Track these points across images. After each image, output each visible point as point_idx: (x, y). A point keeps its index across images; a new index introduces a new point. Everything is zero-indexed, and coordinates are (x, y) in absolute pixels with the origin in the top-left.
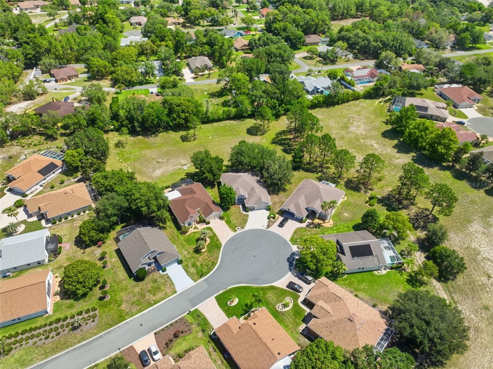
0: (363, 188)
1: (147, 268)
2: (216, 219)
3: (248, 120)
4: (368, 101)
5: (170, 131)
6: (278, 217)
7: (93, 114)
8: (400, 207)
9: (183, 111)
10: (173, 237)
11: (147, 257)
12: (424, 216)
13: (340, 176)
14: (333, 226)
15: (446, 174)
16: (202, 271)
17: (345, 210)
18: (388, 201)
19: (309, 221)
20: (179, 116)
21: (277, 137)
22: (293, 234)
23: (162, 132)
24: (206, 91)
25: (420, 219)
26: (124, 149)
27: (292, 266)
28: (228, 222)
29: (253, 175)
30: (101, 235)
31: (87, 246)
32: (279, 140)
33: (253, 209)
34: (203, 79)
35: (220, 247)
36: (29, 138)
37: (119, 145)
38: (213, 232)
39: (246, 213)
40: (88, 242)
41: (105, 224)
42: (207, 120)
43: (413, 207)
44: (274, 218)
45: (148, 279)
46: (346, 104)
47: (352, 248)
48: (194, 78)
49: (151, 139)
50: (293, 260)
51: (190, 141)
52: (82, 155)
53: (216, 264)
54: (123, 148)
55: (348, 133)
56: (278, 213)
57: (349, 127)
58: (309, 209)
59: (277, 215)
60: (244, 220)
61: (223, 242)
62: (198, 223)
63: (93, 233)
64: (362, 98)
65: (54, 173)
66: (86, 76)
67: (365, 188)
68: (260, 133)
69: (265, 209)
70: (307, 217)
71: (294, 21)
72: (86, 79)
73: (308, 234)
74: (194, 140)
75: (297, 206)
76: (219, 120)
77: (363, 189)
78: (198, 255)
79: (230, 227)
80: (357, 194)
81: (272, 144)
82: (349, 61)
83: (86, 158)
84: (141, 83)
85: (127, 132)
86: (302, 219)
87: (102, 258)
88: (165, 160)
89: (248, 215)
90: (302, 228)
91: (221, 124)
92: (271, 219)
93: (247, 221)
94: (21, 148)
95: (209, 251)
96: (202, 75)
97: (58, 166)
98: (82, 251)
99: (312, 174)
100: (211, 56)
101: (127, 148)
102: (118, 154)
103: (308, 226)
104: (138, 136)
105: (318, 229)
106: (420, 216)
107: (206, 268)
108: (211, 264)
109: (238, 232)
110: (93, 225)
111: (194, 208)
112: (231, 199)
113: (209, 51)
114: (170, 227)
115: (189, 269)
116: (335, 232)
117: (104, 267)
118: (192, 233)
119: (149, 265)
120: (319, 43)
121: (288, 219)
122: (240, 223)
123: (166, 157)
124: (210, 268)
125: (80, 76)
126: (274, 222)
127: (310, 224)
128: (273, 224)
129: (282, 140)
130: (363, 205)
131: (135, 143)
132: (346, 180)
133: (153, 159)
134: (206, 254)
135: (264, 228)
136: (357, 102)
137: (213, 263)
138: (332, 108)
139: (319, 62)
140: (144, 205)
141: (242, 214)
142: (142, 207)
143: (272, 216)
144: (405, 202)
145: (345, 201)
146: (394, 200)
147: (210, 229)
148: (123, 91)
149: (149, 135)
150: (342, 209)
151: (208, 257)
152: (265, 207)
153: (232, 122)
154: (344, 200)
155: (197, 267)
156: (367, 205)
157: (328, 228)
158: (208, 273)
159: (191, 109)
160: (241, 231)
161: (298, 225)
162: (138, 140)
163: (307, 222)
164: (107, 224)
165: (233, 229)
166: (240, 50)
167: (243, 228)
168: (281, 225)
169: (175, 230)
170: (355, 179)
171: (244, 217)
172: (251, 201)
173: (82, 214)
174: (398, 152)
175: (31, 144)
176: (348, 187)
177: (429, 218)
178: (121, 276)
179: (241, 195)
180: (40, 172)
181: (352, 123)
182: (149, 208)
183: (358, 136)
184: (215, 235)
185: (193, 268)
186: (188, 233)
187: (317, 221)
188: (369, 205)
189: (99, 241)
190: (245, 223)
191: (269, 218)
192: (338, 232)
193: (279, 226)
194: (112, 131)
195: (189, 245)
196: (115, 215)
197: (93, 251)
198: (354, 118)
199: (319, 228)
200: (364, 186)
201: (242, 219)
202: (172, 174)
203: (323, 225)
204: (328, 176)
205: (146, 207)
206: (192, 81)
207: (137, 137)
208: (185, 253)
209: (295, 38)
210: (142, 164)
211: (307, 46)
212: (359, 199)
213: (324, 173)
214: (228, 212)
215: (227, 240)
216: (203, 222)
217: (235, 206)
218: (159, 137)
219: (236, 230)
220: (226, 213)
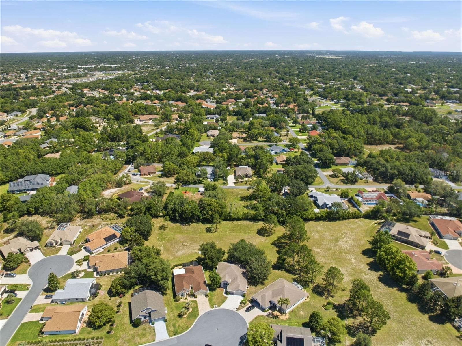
0: (326, 294)
1: (143, 319)
2: (203, 295)
3: (262, 223)
4: (367, 221)
5: (200, 223)
6: (248, 304)
7: (150, 204)
8: (350, 315)
10: (169, 302)
11: (145, 311)
12: (365, 327)
13: (312, 281)
14: (288, 320)
15: (402, 295)
16: (177, 331)
17: (303, 309)
18: (342, 308)
19: (270, 311)
20: (208, 213)
21: (278, 240)
22: (254, 319)
23: (195, 222)
24: (240, 194)
25: (361, 328)
26: (164, 232)
27: (241, 343)
28: (210, 300)
29: (241, 267)
30: (123, 290)
31: (114, 296)
32: (278, 243)
33: (232, 294)
34: (241, 185)
35: (197, 317)
36: (108, 215)
37: (162, 228)
38: (196, 305)
40: (114, 293)
41: (127, 282)
42: (229, 218)
43: (360, 317)
44: (245, 304)
45: (141, 327)
46: (347, 221)
47: (288, 339)
48: (235, 183)
49: (185, 227)
50: (245, 339)
51: (212, 233)
52: (133, 232)
53: (189, 328)
54: (164, 230)
55: (335, 246)
56: (249, 301)
57: (339, 241)
58: (272, 302)
60: (222, 300)
61: (201, 313)
62: (190, 296)
63: (119, 287)
64: (363, 217)
65: (113, 241)
66: (160, 173)
67: (328, 294)
68: (266, 235)
69: (241, 296)
70: (270, 308)
71: (330, 144)
72: (160, 176)
74: (215, 232)
75: (263, 297)
76: (239, 219)
78: (179, 319)
79: (210, 304)
80: (319, 298)
81: (272, 245)
82: (368, 182)
83: (135, 234)
84: (195, 183)
85: (169, 219)
86: (265, 309)
87: (119, 306)
88: (189, 244)
89: (226, 298)
90: (262, 316)
91: (239, 222)
92: (243, 304)
93: (224, 301)
94: (101, 220)
95: (189, 317)
96: (242, 181)
97: (117, 237)
98: (109, 298)
99: (291, 275)
100: (253, 167)
101: (167, 231)
102: (159, 234)
103: (267, 315)
104: (176, 223)
105: (274, 320)
106: (362, 326)
107: (181, 329)
108: (185, 327)
109: (214, 309)
110: (120, 281)
111: (189, 284)
112: (216, 282)
113: (254, 163)
114: (170, 295)
115: (169, 327)
116: (287, 324)
117: (117, 312)
118: (182, 302)
119: (145, 317)
120: (348, 164)
121: (254, 307)
122: (219, 302)
123: (190, 243)
124: (183, 330)
125: (157, 173)
126: (244, 307)
127: (270, 314)
128: (242, 308)
129: (280, 243)
131: (173, 228)
132: (315, 284)
133: (181, 242)
134: (185, 319)
135: (234, 310)
136: (356, 220)
137: (187, 327)
138: (333, 222)
139: (342, 181)
140: (154, 274)
141: (223, 295)
142: (152, 276)
143: (244, 302)
144: (355, 312)
145: (306, 302)
146: (348, 308)
147: (196, 302)
148: (180, 188)
149: (184, 224)
150: (301, 308)
151: (186, 322)
152: (241, 294)
153: (248, 222)
154: (306, 300)
155: (175, 327)
156: (323, 308)
157: (282, 320)
158: (180, 333)
159: (217, 209)
160: (217, 308)
161: (260, 312)
162: (177, 226)
163: (268, 312)
164: (128, 283)
166: (279, 164)
167: (219, 306)
168: (248, 310)
169: (172, 297)
171: (223, 298)
172: (232, 287)
173: (119, 273)
174: (369, 269)
175: (108, 218)
176: (314, 291)
177: (368, 330)
178: (126, 321)
179: (225, 281)
180: (105, 239)
181: (343, 238)
182: (156, 277)
183: (343, 249)
184: (197, 307)
185: (173, 327)
186: (179, 302)
187: (276, 313)
189: (121, 293)
190: (222, 303)
191: (241, 303)
192: (289, 325)
193: (246, 311)
194: (161, 216)
195: (177, 310)
196: (136, 278)
197: (116, 300)
198: (346, 234)
199: (276, 319)
200: (328, 293)
202: (189, 256)
203: (279, 317)
205: (155, 276)
206: (233, 185)
208: (172, 315)
209: (326, 159)
210: (172, 245)
211: (337, 166)
212: (318, 303)
213: (300, 276)
214: (214, 292)
215: (204, 312)
216: (192, 296)
217: (220, 288)
218: (191, 226)
219: (213, 307)
220: (211, 293)
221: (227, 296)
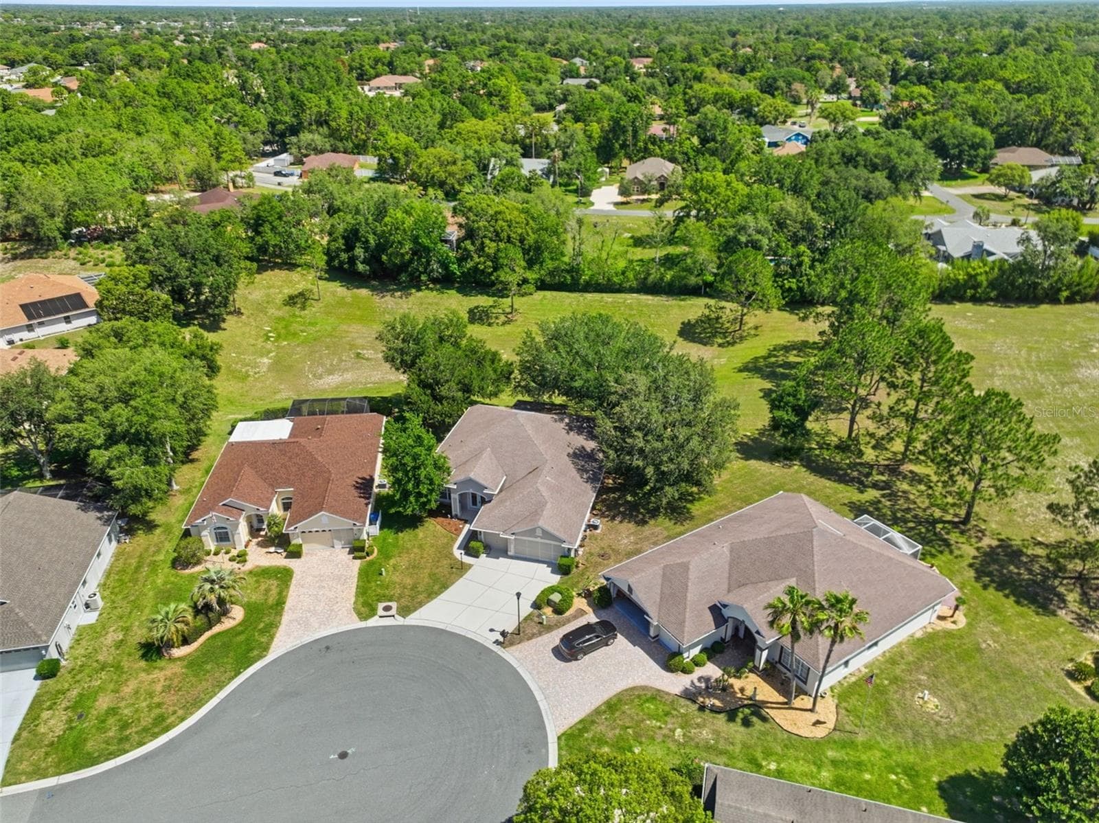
0: (1072, 597)
2: (338, 545)
5: (453, 292)
6: (581, 613)
9: (497, 237)
10: (139, 568)
13: (966, 521)
14: (828, 740)
16: (81, 743)
17: (934, 674)
19: (712, 671)
20: (481, 249)
21: (770, 356)
22: (597, 712)
23: (429, 288)
24: (629, 230)
26: (303, 313)
28: (370, 574)
32: (773, 365)
33: (496, 549)
34: (640, 208)
37: (297, 299)
38: (280, 593)
39: (466, 558)
42: (569, 281)
44: (558, 611)
48: (618, 204)
49: (388, 302)
51: (490, 325)
52: (142, 284)
53: (166, 729)
54: (303, 308)
56: (588, 595)
58: (726, 613)
59: (580, 603)
60: (435, 581)
61: (284, 643)
62: (265, 542)
67: (1085, 601)
68: (720, 340)
69: (549, 564)
70: (713, 651)
71: (974, 113)
73: (669, 736)
74: (504, 324)
75: (675, 581)
77: (1074, 607)
78: (141, 665)
79: (362, 591)
80: (1031, 616)
81: (740, 371)
86: (679, 653)
89: (463, 568)
90: (656, 695)
92: (548, 611)
93: (445, 587)
94: (77, 265)
95: (197, 660)
96: (643, 200)
97: (87, 307)
99: (841, 487)
101: (313, 310)
102: (279, 319)
103: (690, 695)
105: (736, 729)
107: (112, 733)
108: (146, 721)
109: (374, 622)
115: (45, 715)
116: (826, 774)
122: (414, 587)
126: (549, 628)
127: (710, 688)
128: (540, 634)
129: (781, 366)
130: (1052, 685)
131: (340, 302)
132: (987, 542)
133: (353, 347)
134: (177, 668)
135: (487, 640)
137: (160, 719)
138: (1025, 308)
139: (1026, 206)
141: (449, 555)
143: (556, 597)
145: (948, 634)
147: (284, 576)
149: (388, 290)
150: (916, 666)
151: (166, 689)
152: (552, 555)
153: (648, 298)
154: (948, 625)
156: (1078, 688)
157: (793, 741)
159: (520, 231)
160: (389, 621)
161: (644, 670)
162: (358, 297)
163: (699, 672)
165: (366, 604)
167: (405, 611)
168: (571, 648)
170: (1040, 551)
171: (443, 571)
175: (103, 261)
176: (989, 574)
179: (470, 482)
180: (24, 307)
184: (280, 603)
185: (66, 716)
186: (197, 569)
187: (751, 685)
188: (1088, 690)
190: (431, 595)
191: (537, 603)
192: (839, 783)
193: (557, 652)
199: (746, 723)
200: (1084, 594)
201: (432, 575)
203: (772, 713)
204: (908, 510)
206: (611, 208)
207: (355, 290)
209: (959, 145)
212: (1032, 647)
213: (893, 496)
214: (406, 536)
215: (307, 639)
216: (279, 545)
217: (446, 521)
218: (411, 298)
219: (372, 612)
220: (390, 536)
221: (467, 560)
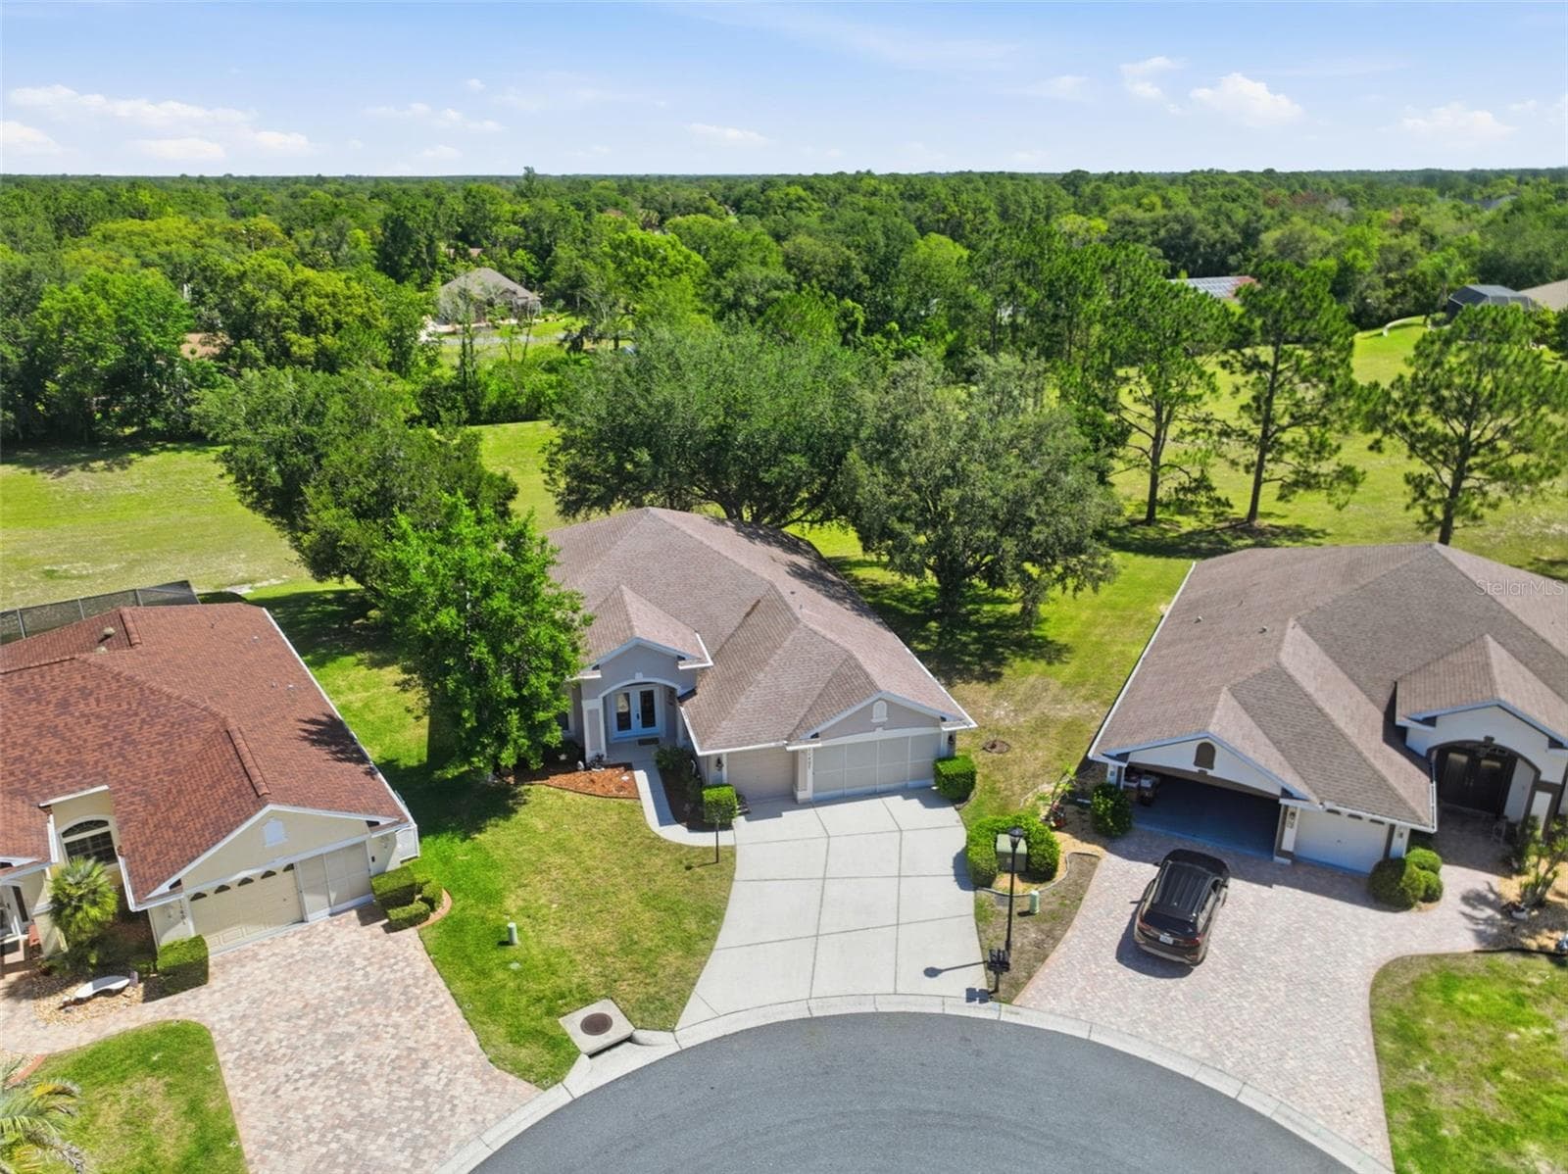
2: (319, 916)
6: (1088, 864)
19: (1462, 877)
28: (471, 953)
38: (194, 1109)
39: (705, 839)
44: (1035, 870)
58: (1423, 737)
59: (1066, 844)
60: (673, 910)
69: (907, 792)
75: (1281, 708)
89: (721, 860)
92: (1011, 882)
93: (712, 916)
100: (532, 282)
103: (1503, 943)
109: (583, 1078)
121: (1217, 872)
122: (628, 946)
126: (1060, 919)
128: (1052, 938)
135: (948, 996)
141: (655, 844)
147: (177, 1055)
152: (912, 764)
160: (627, 1061)
163: (1452, 891)
165: (520, 1036)
171: (672, 881)
172: (747, 702)
191: (971, 874)
201: (650, 901)
214: (494, 837)
217: (580, 778)
219: (562, 1056)
220: (459, 850)
221: (725, 838)
